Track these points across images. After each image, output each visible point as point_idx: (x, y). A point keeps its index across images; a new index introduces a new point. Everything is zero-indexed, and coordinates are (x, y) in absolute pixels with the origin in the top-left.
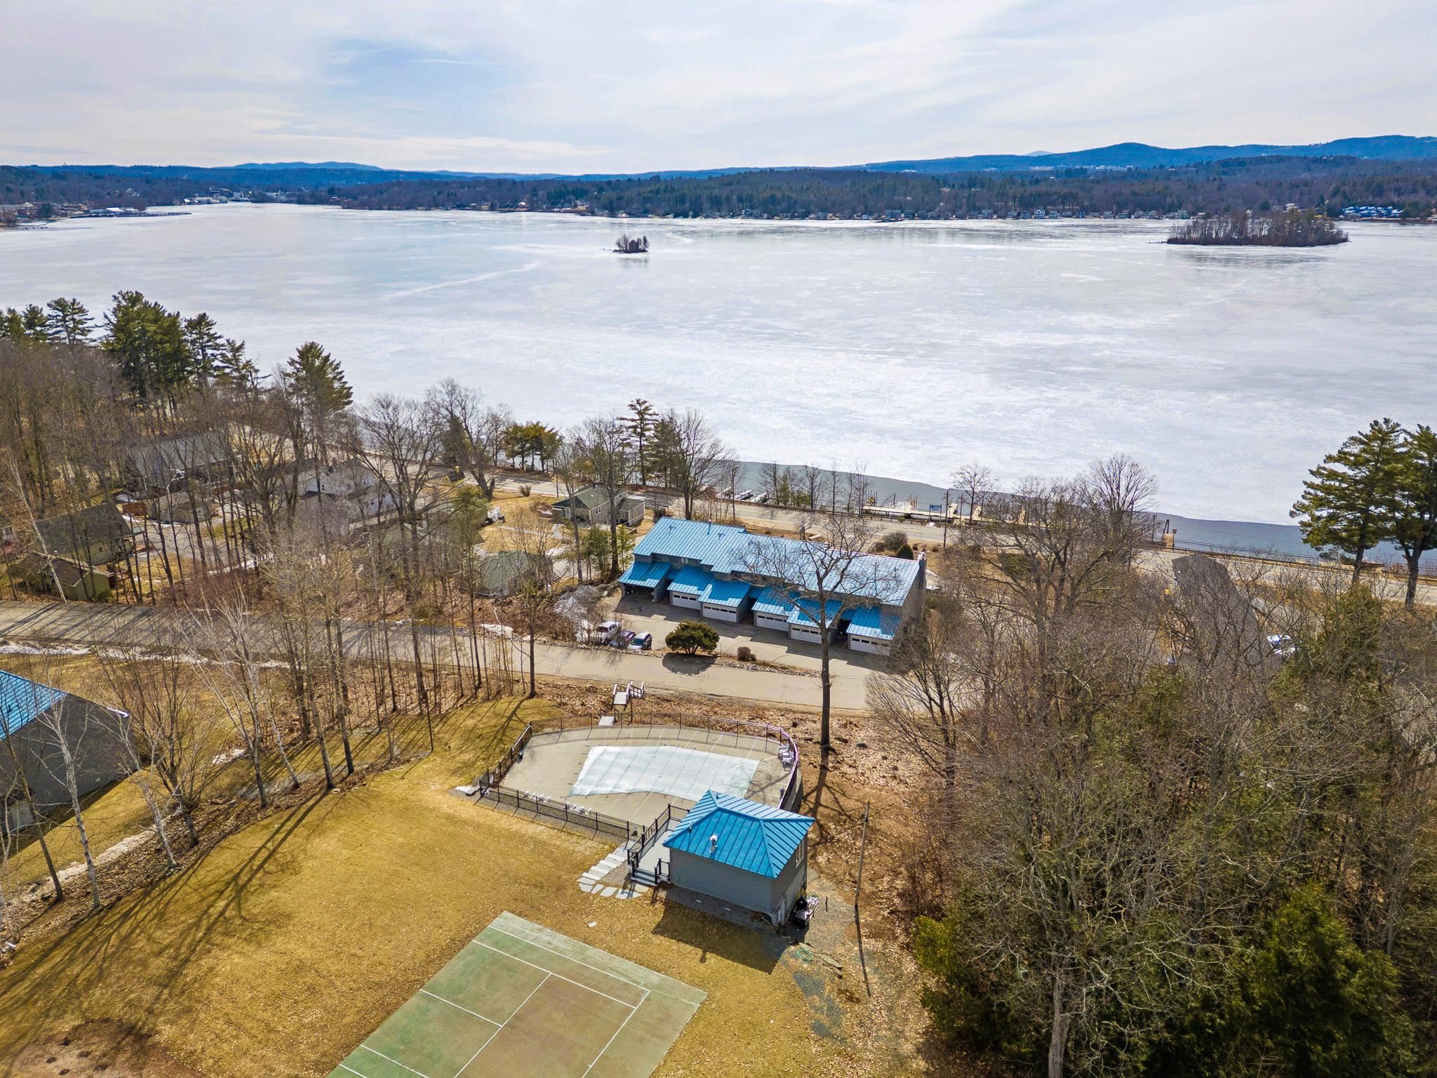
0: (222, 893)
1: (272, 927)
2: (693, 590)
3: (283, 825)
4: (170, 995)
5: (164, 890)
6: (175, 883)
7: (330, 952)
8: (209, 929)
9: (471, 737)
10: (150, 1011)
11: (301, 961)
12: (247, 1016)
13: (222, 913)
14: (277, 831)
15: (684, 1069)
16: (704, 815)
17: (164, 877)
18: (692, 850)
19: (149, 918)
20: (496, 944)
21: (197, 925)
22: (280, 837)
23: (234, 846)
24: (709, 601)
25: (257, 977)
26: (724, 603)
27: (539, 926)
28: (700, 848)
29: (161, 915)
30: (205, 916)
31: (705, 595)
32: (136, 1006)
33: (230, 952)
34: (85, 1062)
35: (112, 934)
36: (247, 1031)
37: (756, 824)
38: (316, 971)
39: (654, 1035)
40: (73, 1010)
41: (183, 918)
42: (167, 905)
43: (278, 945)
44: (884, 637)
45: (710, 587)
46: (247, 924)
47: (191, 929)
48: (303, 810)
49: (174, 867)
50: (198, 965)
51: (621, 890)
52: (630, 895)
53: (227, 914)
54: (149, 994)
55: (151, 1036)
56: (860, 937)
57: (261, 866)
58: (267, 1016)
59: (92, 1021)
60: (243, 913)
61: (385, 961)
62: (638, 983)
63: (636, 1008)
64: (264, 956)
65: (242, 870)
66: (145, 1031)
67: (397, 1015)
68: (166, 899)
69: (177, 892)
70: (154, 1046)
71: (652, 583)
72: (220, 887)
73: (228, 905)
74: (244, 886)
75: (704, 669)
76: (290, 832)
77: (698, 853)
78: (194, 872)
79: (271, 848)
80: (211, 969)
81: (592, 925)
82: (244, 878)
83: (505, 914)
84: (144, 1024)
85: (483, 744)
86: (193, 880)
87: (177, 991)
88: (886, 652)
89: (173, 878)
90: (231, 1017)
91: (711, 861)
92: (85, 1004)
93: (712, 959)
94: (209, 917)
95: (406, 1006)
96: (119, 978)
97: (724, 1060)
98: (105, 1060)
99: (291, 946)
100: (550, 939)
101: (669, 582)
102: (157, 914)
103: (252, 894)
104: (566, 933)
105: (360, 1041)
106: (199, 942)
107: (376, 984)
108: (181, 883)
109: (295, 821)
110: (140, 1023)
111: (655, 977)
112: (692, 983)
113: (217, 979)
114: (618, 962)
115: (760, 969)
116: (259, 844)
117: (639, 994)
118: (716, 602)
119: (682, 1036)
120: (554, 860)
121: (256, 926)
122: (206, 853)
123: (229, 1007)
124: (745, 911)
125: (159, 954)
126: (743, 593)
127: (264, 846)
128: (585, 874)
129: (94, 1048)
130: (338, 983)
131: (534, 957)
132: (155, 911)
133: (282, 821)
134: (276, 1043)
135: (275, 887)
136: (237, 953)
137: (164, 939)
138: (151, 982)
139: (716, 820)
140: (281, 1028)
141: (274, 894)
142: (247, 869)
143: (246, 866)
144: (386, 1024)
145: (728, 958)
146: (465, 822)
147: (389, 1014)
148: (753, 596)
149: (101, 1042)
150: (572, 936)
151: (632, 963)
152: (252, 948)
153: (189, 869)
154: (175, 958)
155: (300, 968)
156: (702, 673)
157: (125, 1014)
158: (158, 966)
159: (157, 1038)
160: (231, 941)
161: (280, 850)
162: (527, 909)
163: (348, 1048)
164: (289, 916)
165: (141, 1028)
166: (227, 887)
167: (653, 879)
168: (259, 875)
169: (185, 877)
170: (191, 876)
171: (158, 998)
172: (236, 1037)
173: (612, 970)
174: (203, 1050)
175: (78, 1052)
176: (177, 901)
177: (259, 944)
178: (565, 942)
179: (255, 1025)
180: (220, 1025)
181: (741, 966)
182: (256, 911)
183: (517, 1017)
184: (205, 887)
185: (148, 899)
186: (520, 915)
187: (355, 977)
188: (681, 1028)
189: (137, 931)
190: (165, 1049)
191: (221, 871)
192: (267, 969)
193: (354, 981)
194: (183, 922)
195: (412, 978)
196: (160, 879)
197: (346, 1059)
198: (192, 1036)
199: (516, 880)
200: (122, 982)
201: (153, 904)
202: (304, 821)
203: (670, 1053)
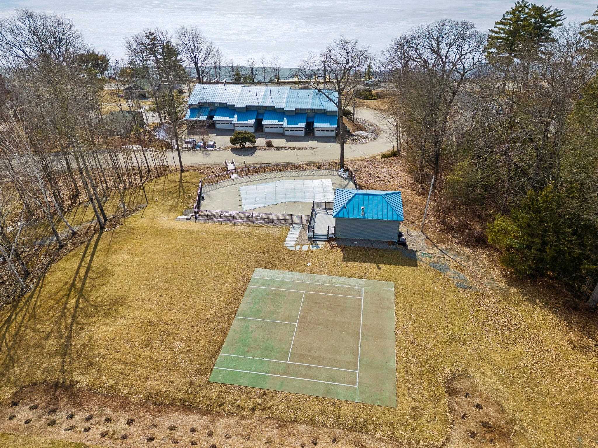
0: (69, 295)
1: (116, 306)
2: (227, 118)
3: (85, 253)
4: (71, 358)
5: (26, 302)
6: (31, 297)
7: (165, 311)
8: (74, 316)
9: (163, 193)
10: (63, 371)
11: (149, 320)
12: (134, 357)
13: (77, 306)
14: (84, 256)
15: (410, 320)
16: (350, 198)
17: (21, 295)
18: (351, 216)
19: (26, 319)
20: (263, 284)
21: (63, 315)
22: (88, 259)
23: (60, 269)
24: (238, 122)
25: (126, 334)
26: (246, 122)
27: (281, 271)
28: (355, 214)
29: (34, 316)
30: (66, 310)
31: (235, 120)
32: (51, 371)
33: (98, 325)
34: (38, 412)
35: (5, 334)
36: (139, 365)
37: (380, 197)
38: (163, 323)
39: (382, 308)
40: (5, 384)
41: (51, 315)
42: (34, 309)
43: (127, 314)
44: (333, 126)
45: (236, 116)
46: (98, 308)
47: (61, 319)
48: (93, 243)
49: (25, 288)
50: (80, 337)
51: (311, 246)
52: (318, 247)
53: (81, 306)
54: (56, 362)
55: (73, 386)
56: (434, 244)
57: (86, 276)
58: (148, 353)
59: (25, 387)
60: (92, 303)
61: (204, 308)
62: (355, 286)
63: (363, 298)
64: (121, 322)
65: (74, 281)
66: (67, 383)
67: (230, 334)
68: (32, 306)
69: (37, 301)
70: (80, 390)
71: (203, 118)
72: (65, 292)
73: (78, 301)
74: (82, 289)
75: (254, 153)
76: (92, 256)
77: (355, 217)
78: (41, 288)
79: (86, 266)
80: (91, 338)
81: (309, 264)
82: (79, 285)
83: (256, 269)
84: (64, 379)
85: (175, 195)
86: (43, 293)
87: (75, 355)
88: (333, 134)
89: (29, 294)
90: (124, 360)
91: (364, 220)
92: (12, 379)
93: (384, 267)
94: (69, 310)
95: (233, 327)
96: (27, 358)
97: (427, 311)
98: (51, 407)
99: (137, 313)
100: (292, 276)
101: (212, 117)
102: (30, 317)
103: (91, 291)
104: (298, 271)
105: (218, 351)
106: (72, 324)
107: (206, 320)
108: (35, 296)
109: (92, 249)
110: (61, 380)
111: (362, 282)
112: (381, 280)
113: (100, 342)
114: (336, 279)
115: (411, 266)
116: (76, 265)
117: (359, 291)
118: (242, 122)
119: (397, 306)
120: (263, 240)
121: (105, 308)
122: (41, 277)
123: (119, 356)
124: (383, 242)
125: (48, 337)
126: (255, 117)
127: (80, 266)
128: (285, 243)
129: (38, 401)
130: (182, 326)
131: (289, 286)
132: (28, 315)
133: (83, 250)
134: (164, 367)
135: (103, 285)
136: (103, 325)
137: (46, 328)
138: (52, 355)
139: (357, 200)
140: (162, 358)
141: (105, 289)
142: (77, 279)
143: (75, 278)
144: (228, 339)
145: (391, 265)
146: (197, 232)
147: (225, 334)
148: (260, 117)
149: (41, 397)
150: (302, 272)
151: (344, 277)
152: (110, 320)
153: (36, 287)
154: (61, 337)
155: (151, 324)
156: (254, 155)
157: (47, 377)
158: (51, 344)
159: (79, 385)
160: (94, 319)
161: (92, 265)
162: (268, 265)
163: (214, 357)
164: (124, 298)
165: (63, 382)
166: (70, 292)
167: (327, 237)
168: (88, 281)
169: (37, 292)
170: (40, 290)
171: (63, 362)
172: (135, 370)
173: (337, 283)
174: (117, 384)
175: (28, 407)
176: (40, 307)
177: (115, 317)
178: (300, 275)
179: (143, 361)
180: (119, 366)
181: (400, 267)
182: (100, 300)
183: (301, 317)
184: (55, 294)
185: (18, 310)
186: (266, 268)
187: (190, 320)
188: (393, 302)
189: (23, 329)
190: (89, 390)
191: (60, 284)
192: (130, 328)
193: (191, 322)
194: (52, 317)
195: (226, 312)
196: (19, 297)
197: (216, 364)
198: (104, 378)
199: (251, 252)
200: (31, 359)
201: (24, 311)
202: (98, 248)
203: (397, 315)
